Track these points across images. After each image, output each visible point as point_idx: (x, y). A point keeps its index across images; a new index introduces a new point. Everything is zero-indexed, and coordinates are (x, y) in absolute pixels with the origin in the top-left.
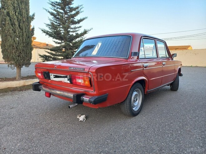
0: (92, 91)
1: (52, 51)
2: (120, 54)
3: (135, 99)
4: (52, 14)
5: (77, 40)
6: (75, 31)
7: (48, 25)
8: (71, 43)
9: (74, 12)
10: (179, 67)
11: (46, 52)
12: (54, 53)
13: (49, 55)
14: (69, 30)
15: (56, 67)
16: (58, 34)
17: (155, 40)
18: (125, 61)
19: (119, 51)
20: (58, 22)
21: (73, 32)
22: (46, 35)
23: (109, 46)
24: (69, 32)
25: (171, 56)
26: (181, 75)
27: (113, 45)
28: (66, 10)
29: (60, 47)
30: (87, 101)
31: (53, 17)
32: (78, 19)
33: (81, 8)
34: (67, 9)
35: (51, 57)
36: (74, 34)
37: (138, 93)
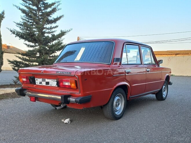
0: (77, 93)
1: (24, 55)
2: (103, 60)
3: (118, 104)
4: (24, 11)
5: (54, 42)
6: (51, 32)
7: (19, 24)
8: (47, 46)
9: (49, 10)
10: (167, 75)
11: (17, 57)
12: (27, 58)
13: (21, 60)
14: (44, 30)
15: (42, 72)
16: (32, 36)
17: (139, 46)
18: (108, 67)
19: (102, 57)
20: (30, 21)
21: (49, 33)
22: (16, 37)
23: (93, 52)
24: (44, 33)
25: (158, 63)
26: (170, 83)
27: (97, 51)
28: (39, 6)
29: (33, 51)
30: (74, 101)
31: (24, 15)
32: (55, 18)
33: (59, 5)
34: (41, 5)
35: (23, 63)
36: (50, 36)
37: (120, 98)
